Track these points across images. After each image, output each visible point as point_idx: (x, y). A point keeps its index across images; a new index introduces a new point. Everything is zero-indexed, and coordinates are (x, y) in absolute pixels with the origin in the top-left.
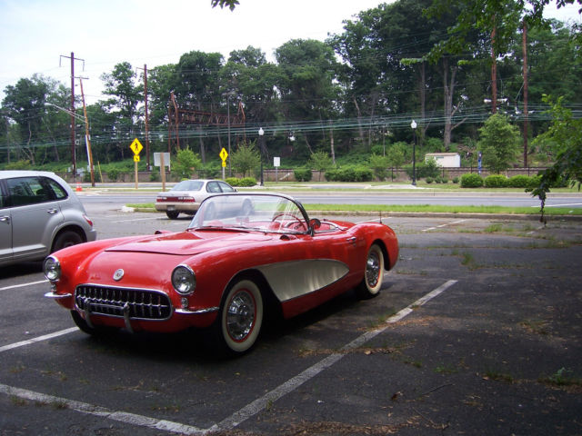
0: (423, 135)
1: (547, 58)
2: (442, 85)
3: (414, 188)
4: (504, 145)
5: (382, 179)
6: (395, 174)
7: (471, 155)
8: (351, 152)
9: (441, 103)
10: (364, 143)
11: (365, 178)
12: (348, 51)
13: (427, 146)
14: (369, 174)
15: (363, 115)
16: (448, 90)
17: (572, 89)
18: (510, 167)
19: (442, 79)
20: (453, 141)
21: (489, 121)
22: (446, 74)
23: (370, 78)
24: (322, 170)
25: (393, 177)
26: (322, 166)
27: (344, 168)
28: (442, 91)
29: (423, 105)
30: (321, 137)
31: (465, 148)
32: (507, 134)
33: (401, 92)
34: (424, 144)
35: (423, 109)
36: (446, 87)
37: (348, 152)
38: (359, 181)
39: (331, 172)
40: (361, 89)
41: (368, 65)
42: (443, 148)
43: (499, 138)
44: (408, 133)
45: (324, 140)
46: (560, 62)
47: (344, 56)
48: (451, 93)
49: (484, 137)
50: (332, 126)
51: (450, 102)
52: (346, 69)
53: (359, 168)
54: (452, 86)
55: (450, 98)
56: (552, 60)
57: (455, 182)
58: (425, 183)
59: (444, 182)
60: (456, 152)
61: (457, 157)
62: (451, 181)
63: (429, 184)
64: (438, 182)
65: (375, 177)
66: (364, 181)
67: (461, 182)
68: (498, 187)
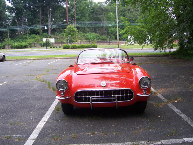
0: (41, 32)
1: (81, 7)
2: (47, 15)
3: (47, 49)
4: (73, 35)
5: (31, 47)
6: (35, 45)
7: (58, 38)
8: (16, 38)
9: (47, 21)
10: (20, 35)
11: (26, 47)
12: (13, 2)
13: (43, 36)
14: (27, 45)
15: (19, 25)
16: (49, 16)
17: (89, 17)
18: (75, 42)
19: (47, 13)
20: (51, 34)
21: (68, 27)
22: (48, 11)
23: (21, 12)
24: (9, 45)
25: (35, 47)
26: (9, 43)
27: (17, 44)
28: (47, 17)
29: (41, 22)
30: (4, 33)
31: (56, 36)
32: (74, 31)
33: (32, 17)
34: (42, 35)
35: (41, 23)
36: (48, 15)
37: (14, 38)
38: (23, 48)
39: (13, 45)
40: (18, 16)
41: (20, 7)
42: (48, 36)
43: (71, 32)
44: (36, 31)
45: (5, 34)
46: (84, 8)
47: (12, 4)
48: (50, 18)
49: (67, 32)
50: (8, 29)
51: (50, 21)
52: (12, 8)
53: (23, 44)
54: (51, 15)
55: (50, 19)
56: (82, 8)
57: (60, 47)
58: (50, 48)
59: (56, 47)
60: (53, 37)
61: (54, 39)
62: (58, 47)
63: (51, 48)
64: (54, 47)
65: (29, 47)
66: (25, 48)
67: (62, 47)
68: (75, 48)
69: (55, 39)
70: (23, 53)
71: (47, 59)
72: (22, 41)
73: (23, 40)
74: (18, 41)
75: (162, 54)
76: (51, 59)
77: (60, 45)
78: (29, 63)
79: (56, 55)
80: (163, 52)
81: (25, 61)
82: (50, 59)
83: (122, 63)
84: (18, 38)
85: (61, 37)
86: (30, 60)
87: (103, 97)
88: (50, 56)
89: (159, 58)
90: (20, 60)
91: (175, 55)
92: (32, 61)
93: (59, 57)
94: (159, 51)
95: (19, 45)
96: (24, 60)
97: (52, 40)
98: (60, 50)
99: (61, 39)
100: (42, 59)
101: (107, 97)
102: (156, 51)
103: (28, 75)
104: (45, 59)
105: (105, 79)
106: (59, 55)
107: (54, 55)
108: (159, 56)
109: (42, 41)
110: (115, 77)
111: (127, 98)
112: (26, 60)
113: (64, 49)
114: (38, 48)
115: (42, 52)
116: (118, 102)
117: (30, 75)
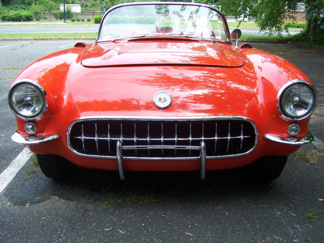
5: (38, 20)
6: (46, 16)
7: (87, 6)
8: (12, 3)
11: (28, 19)
13: (60, 1)
14: (31, 16)
25: (45, 19)
27: (12, 13)
31: (83, 2)
38: (24, 21)
39: (5, 15)
53: (24, 13)
57: (89, 21)
58: (71, 21)
59: (82, 21)
60: (78, 4)
61: (80, 7)
62: (86, 20)
63: (73, 21)
64: (78, 21)
65: (34, 18)
66: (27, 21)
67: (93, 21)
68: (116, 23)
69: (82, 7)
70: (19, 28)
71: (60, 39)
72: (24, 9)
73: (25, 7)
74: (17, 8)
75: (274, 38)
76: (68, 39)
77: (91, 17)
78: (23, 46)
79: (78, 32)
80: (275, 34)
81: (19, 41)
82: (66, 39)
83: (214, 42)
84: (17, 2)
85: (92, 4)
86: (29, 40)
87: (159, 143)
88: (66, 34)
89: (270, 45)
90: (9, 40)
91: (299, 42)
92: (31, 43)
93: (83, 37)
94: (269, 34)
95: (16, 14)
96: (17, 40)
97: (76, 9)
98: (87, 25)
99: (92, 7)
100: (51, 39)
101: (172, 143)
102: (264, 32)
103: (9, 67)
104: (56, 39)
105: (168, 82)
106: (85, 34)
107: (75, 32)
108: (269, 43)
109: (59, 9)
110: (194, 79)
111: (235, 146)
112: (21, 40)
113: (96, 23)
114: (51, 20)
115: (55, 27)
116: (206, 160)
117: (14, 68)
